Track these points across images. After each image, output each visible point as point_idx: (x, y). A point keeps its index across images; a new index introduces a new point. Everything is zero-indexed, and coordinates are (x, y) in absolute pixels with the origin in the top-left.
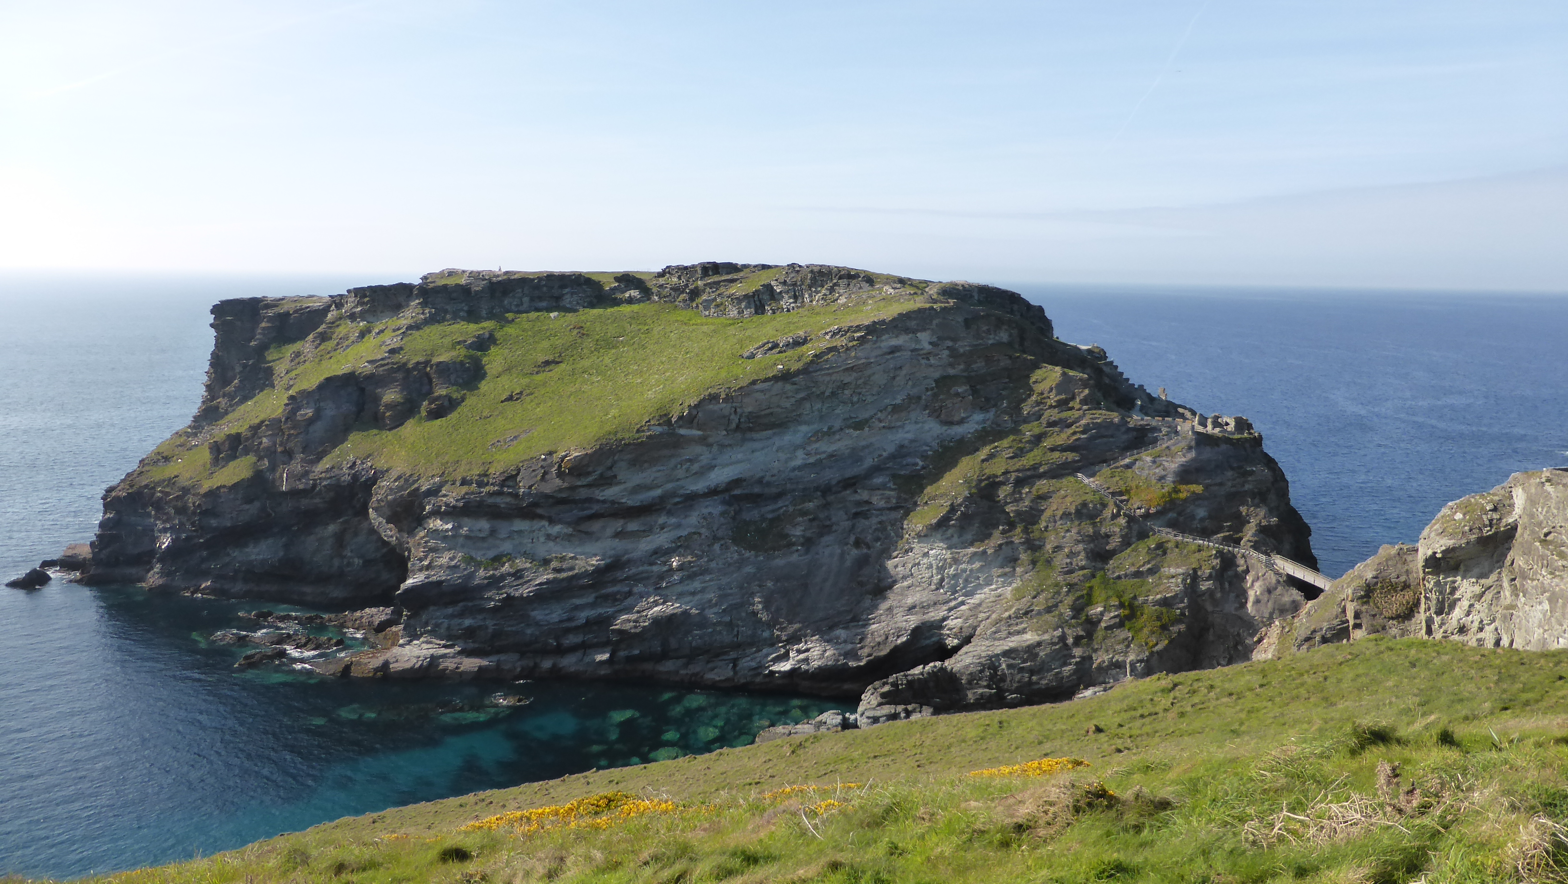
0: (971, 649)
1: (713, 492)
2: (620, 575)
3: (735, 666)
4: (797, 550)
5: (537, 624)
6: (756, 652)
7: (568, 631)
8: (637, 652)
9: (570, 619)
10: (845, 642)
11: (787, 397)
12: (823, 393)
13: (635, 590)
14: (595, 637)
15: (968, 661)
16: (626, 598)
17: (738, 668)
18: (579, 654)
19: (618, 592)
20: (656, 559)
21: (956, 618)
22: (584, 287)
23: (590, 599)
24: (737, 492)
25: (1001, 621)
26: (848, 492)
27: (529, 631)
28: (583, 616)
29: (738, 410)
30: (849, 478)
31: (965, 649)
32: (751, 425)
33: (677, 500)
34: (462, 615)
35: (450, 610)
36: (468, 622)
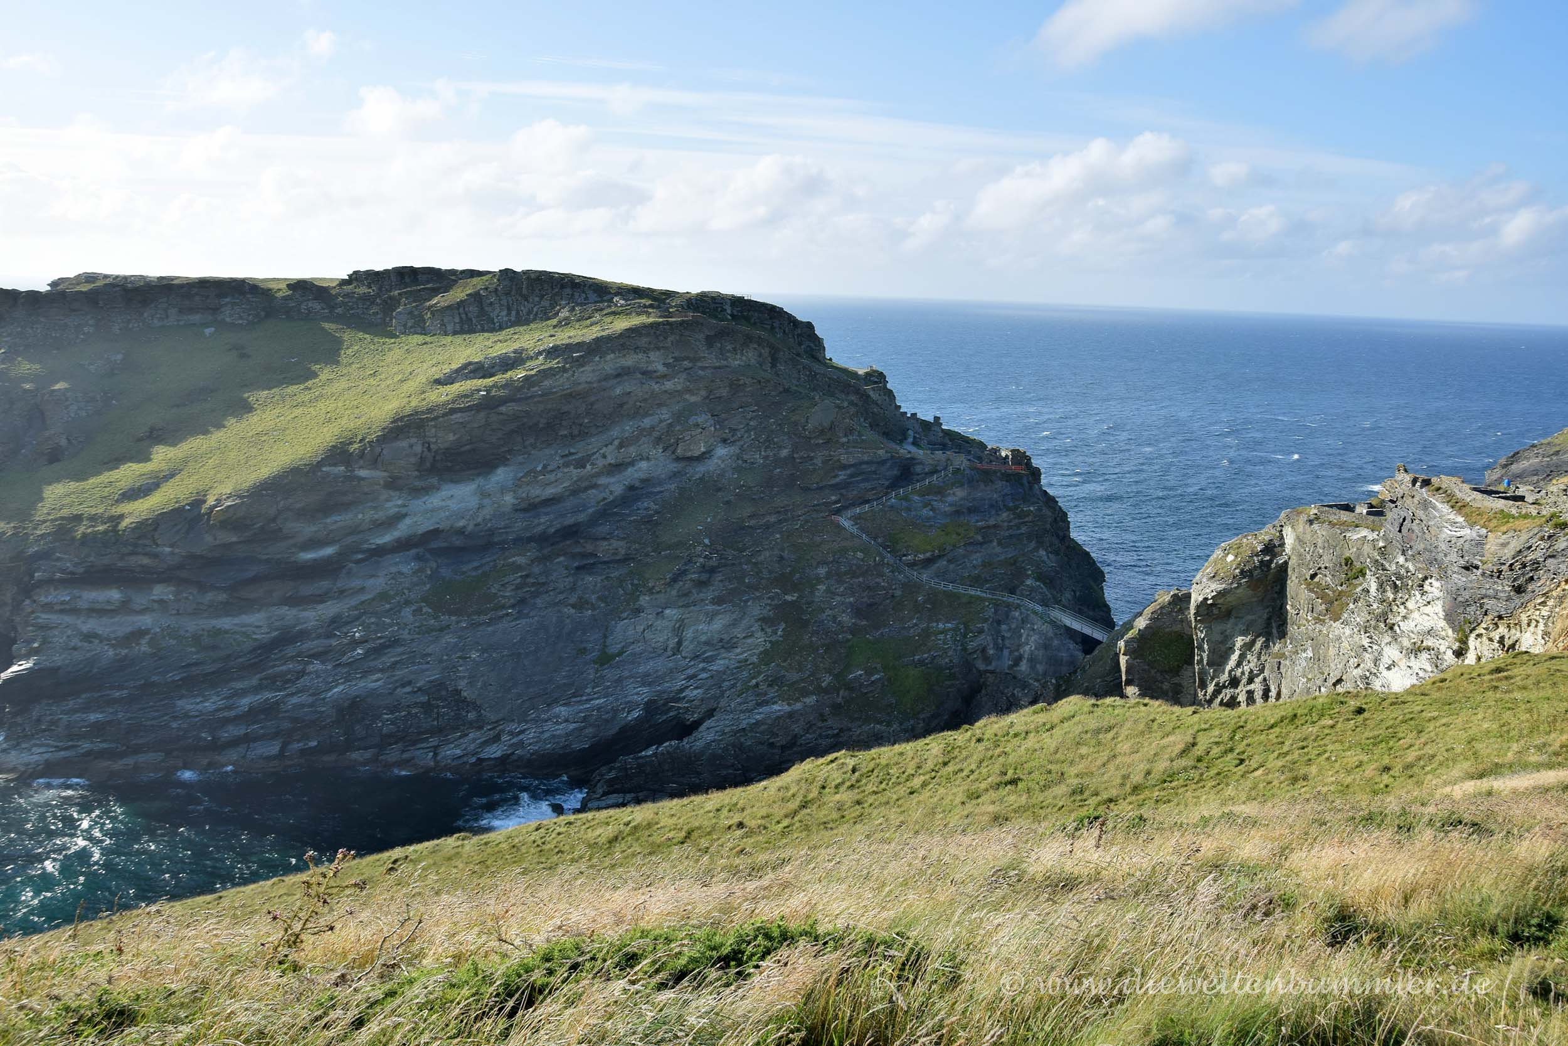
0: (713, 724)
1: (403, 545)
2: (290, 651)
3: (436, 755)
4: (507, 614)
5: (186, 716)
6: (460, 737)
7: (227, 721)
8: (314, 743)
9: (229, 708)
10: (566, 721)
11: (493, 430)
12: (536, 424)
13: (310, 668)
14: (262, 728)
15: (710, 737)
16: (298, 679)
17: (439, 758)
18: (241, 749)
19: (289, 671)
20: (335, 629)
21: (696, 688)
22: (249, 296)
23: (255, 681)
24: (434, 545)
25: (748, 690)
26: (568, 542)
27: (174, 725)
28: (245, 702)
29: (432, 446)
30: (570, 526)
31: (707, 723)
32: (449, 464)
33: (360, 556)
34: (86, 708)
35: (71, 704)
36: (93, 717)
